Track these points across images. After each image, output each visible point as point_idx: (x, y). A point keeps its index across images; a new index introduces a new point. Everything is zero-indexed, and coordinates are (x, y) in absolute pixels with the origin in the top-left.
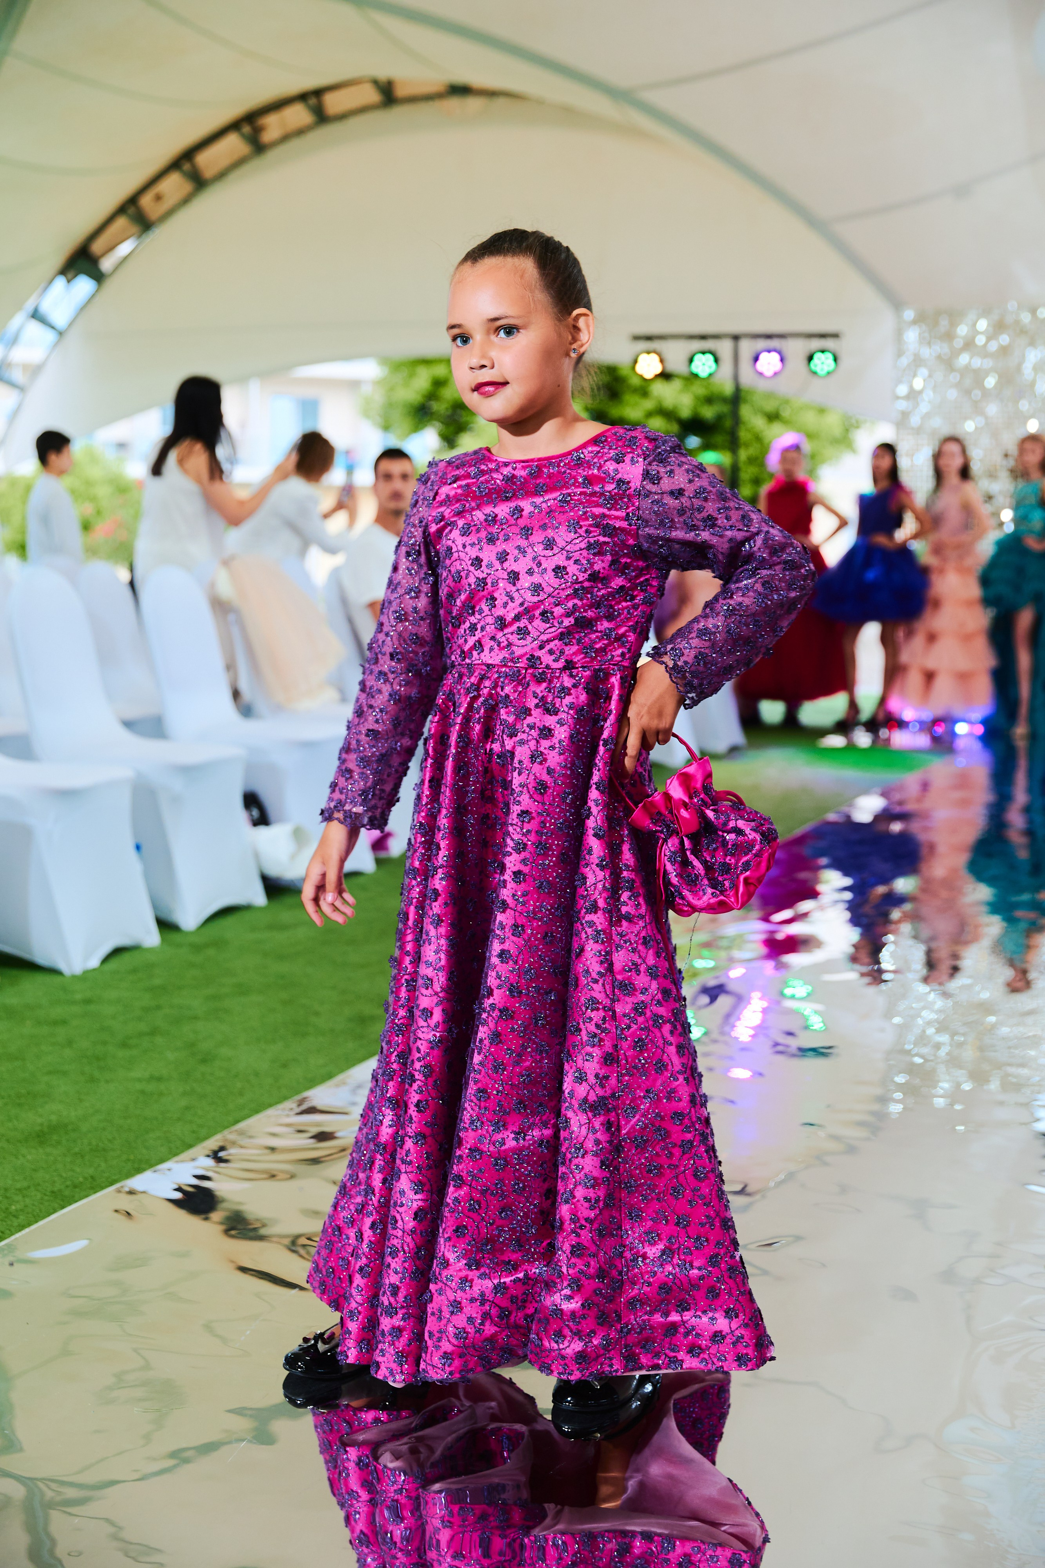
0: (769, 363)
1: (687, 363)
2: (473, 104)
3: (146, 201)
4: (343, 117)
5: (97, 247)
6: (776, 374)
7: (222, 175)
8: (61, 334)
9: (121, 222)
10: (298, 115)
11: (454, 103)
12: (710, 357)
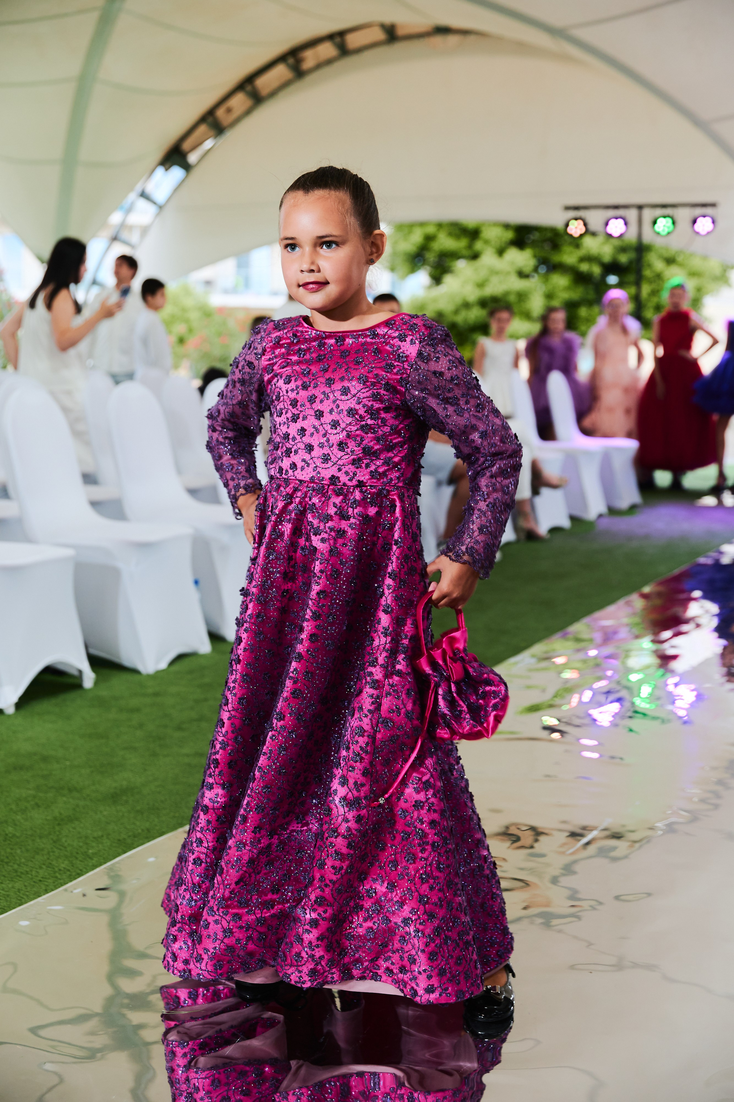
0: (663, 225)
1: (604, 226)
2: (452, 40)
3: (220, 113)
4: (360, 50)
5: (186, 146)
6: (669, 233)
7: (273, 94)
8: (161, 207)
9: (203, 128)
10: (327, 50)
11: (438, 40)
12: (621, 221)
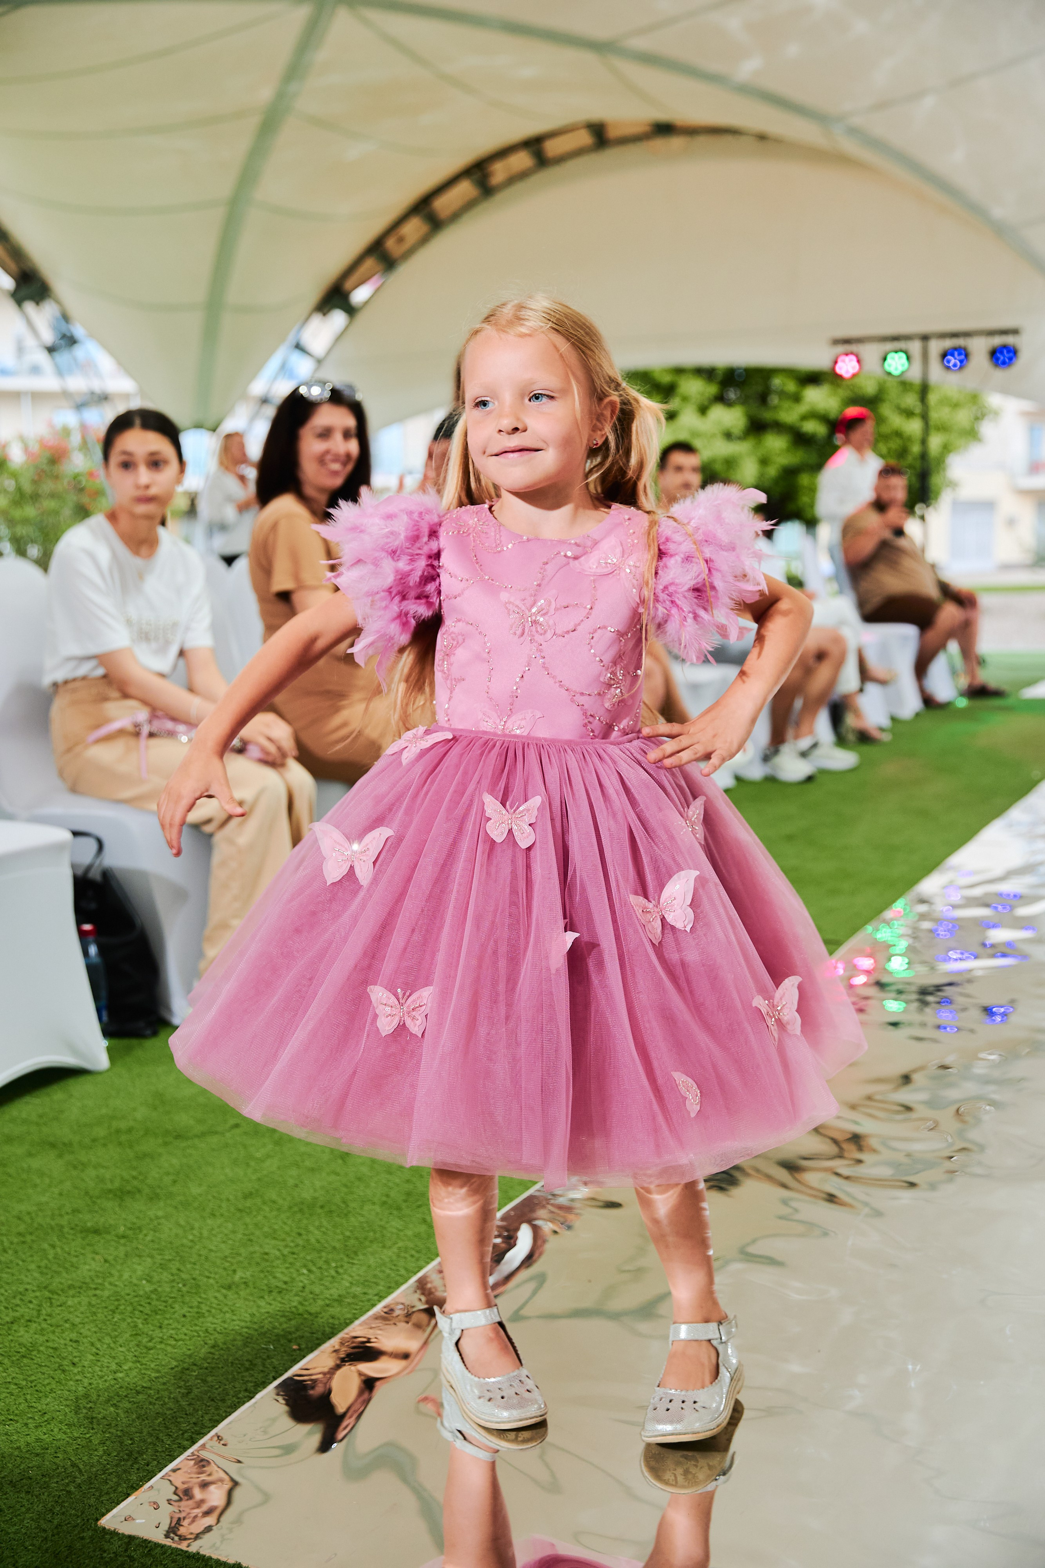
0: (954, 358)
1: (881, 362)
2: (676, 142)
3: (390, 244)
4: (561, 159)
5: (348, 283)
6: (960, 368)
7: (456, 216)
8: (321, 360)
9: (369, 263)
10: (522, 160)
11: (660, 144)
12: (902, 356)
